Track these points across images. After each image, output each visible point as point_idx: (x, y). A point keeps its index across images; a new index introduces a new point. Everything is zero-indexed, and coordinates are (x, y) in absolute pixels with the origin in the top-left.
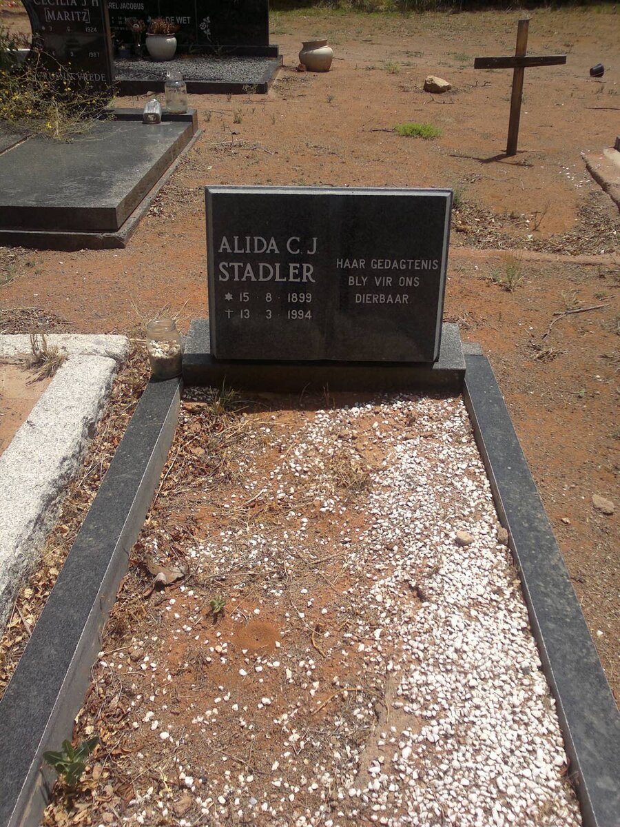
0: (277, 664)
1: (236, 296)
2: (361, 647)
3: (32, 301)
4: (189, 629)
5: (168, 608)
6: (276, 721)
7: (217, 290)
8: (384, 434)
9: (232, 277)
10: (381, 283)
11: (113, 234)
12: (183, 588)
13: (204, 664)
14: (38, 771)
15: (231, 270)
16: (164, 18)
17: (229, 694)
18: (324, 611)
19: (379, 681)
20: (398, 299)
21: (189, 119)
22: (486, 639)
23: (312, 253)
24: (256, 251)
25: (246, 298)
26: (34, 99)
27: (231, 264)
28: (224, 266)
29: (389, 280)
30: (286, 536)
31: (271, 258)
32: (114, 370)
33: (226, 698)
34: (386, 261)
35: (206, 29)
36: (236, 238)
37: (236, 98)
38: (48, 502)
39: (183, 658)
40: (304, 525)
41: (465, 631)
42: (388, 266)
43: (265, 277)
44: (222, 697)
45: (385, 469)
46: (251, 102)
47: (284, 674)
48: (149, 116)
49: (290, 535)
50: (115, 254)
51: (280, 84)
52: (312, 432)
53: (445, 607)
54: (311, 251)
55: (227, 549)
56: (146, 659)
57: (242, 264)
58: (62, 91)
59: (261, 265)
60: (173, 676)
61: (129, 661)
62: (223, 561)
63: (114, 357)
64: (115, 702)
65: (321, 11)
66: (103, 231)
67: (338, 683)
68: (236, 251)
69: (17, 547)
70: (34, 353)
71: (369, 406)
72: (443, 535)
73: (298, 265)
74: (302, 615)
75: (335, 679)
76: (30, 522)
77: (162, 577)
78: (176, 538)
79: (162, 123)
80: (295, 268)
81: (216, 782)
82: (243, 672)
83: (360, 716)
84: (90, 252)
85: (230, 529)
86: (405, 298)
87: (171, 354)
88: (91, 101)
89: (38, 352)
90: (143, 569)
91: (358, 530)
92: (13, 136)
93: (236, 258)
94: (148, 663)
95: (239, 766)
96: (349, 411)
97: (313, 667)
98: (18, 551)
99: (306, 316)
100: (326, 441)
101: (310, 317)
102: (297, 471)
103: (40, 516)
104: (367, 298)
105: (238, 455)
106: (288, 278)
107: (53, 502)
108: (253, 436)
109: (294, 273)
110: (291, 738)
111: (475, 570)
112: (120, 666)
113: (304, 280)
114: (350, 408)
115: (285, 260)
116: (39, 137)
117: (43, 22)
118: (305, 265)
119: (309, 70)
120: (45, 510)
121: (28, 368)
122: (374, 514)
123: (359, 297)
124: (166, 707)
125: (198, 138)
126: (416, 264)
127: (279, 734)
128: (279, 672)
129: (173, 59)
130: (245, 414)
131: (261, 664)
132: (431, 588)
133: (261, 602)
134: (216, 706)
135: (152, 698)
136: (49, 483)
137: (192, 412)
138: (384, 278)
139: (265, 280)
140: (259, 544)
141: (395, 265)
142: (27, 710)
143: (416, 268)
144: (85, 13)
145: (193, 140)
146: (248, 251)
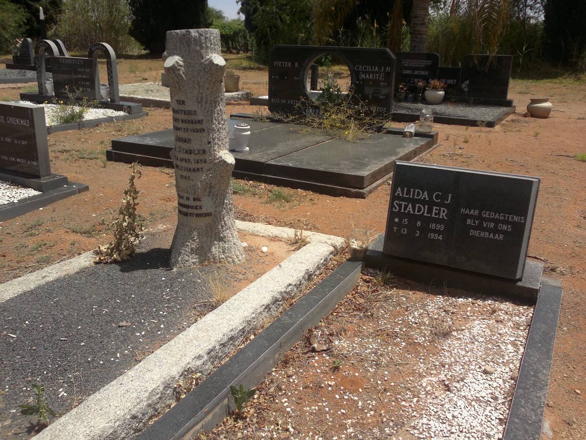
0: (356, 398)
1: (400, 221)
2: (403, 403)
3: (305, 216)
4: (319, 371)
5: (313, 361)
6: (344, 421)
7: (392, 215)
8: (472, 314)
9: (400, 209)
10: (487, 225)
11: (360, 191)
12: (324, 355)
13: (320, 387)
14: (226, 396)
15: (400, 206)
16: (439, 79)
17: (327, 403)
18: (392, 384)
19: (405, 419)
20: (497, 237)
21: (432, 136)
22: (473, 416)
23: (448, 202)
24: (416, 197)
25: (406, 222)
26: (342, 118)
27: (400, 202)
28: (397, 203)
29: (492, 225)
30: (390, 348)
31: (423, 202)
32: (332, 253)
33: (324, 404)
34: (492, 213)
35: (465, 87)
36: (406, 189)
37: (471, 129)
38: (275, 301)
39: (311, 382)
40: (402, 346)
41: (463, 409)
42: (492, 216)
43: (418, 212)
44: (323, 403)
45: (462, 330)
46: (481, 131)
47: (358, 404)
48: (407, 133)
49: (392, 348)
50: (358, 201)
51: (507, 123)
52: (430, 305)
53: (458, 396)
54: (447, 201)
55: (355, 345)
56: (294, 377)
57: (406, 203)
58: (359, 115)
59: (417, 205)
60: (303, 388)
61: (286, 376)
62: (350, 350)
63: (335, 247)
64: (272, 390)
65: (564, 81)
66: (355, 188)
67: (383, 415)
68: (405, 196)
69: (253, 313)
70: (295, 237)
71: (470, 299)
72: (478, 366)
73: (438, 208)
74: (379, 382)
75: (382, 412)
76: (263, 305)
77: (315, 345)
78: (331, 335)
79: (414, 138)
80: (436, 210)
81: (304, 435)
82: (337, 396)
83: (388, 432)
84: (345, 198)
85: (361, 338)
86: (501, 237)
87: (362, 248)
88: (373, 122)
89: (297, 238)
90: (308, 340)
91: (431, 355)
92: (327, 137)
93: (403, 199)
94: (293, 379)
95: (317, 432)
96: (458, 300)
97: (374, 404)
98: (253, 315)
99: (439, 238)
100: (436, 311)
101: (441, 239)
102: (412, 322)
103: (269, 305)
104: (477, 233)
105: (382, 307)
106: (431, 215)
107: (278, 303)
108: (395, 300)
109: (436, 212)
110: (348, 431)
111: (486, 385)
112: (281, 377)
113: (441, 217)
114: (459, 298)
115: (431, 204)
116: (340, 138)
117: (358, 79)
118: (442, 209)
119: (532, 116)
120: (273, 304)
121: (290, 244)
122: (444, 349)
123: (472, 232)
124: (294, 399)
125: (434, 148)
126: (510, 218)
127: (343, 427)
128: (356, 402)
129: (440, 104)
130: (395, 289)
131: (348, 396)
132: (456, 387)
133: (361, 371)
134: (318, 406)
135: (289, 394)
136: (278, 292)
137: (365, 281)
138: (489, 223)
139: (419, 214)
140: (373, 348)
141: (497, 216)
142: (231, 371)
143: (510, 220)
144: (382, 75)
145: (431, 149)
146: (411, 197)
